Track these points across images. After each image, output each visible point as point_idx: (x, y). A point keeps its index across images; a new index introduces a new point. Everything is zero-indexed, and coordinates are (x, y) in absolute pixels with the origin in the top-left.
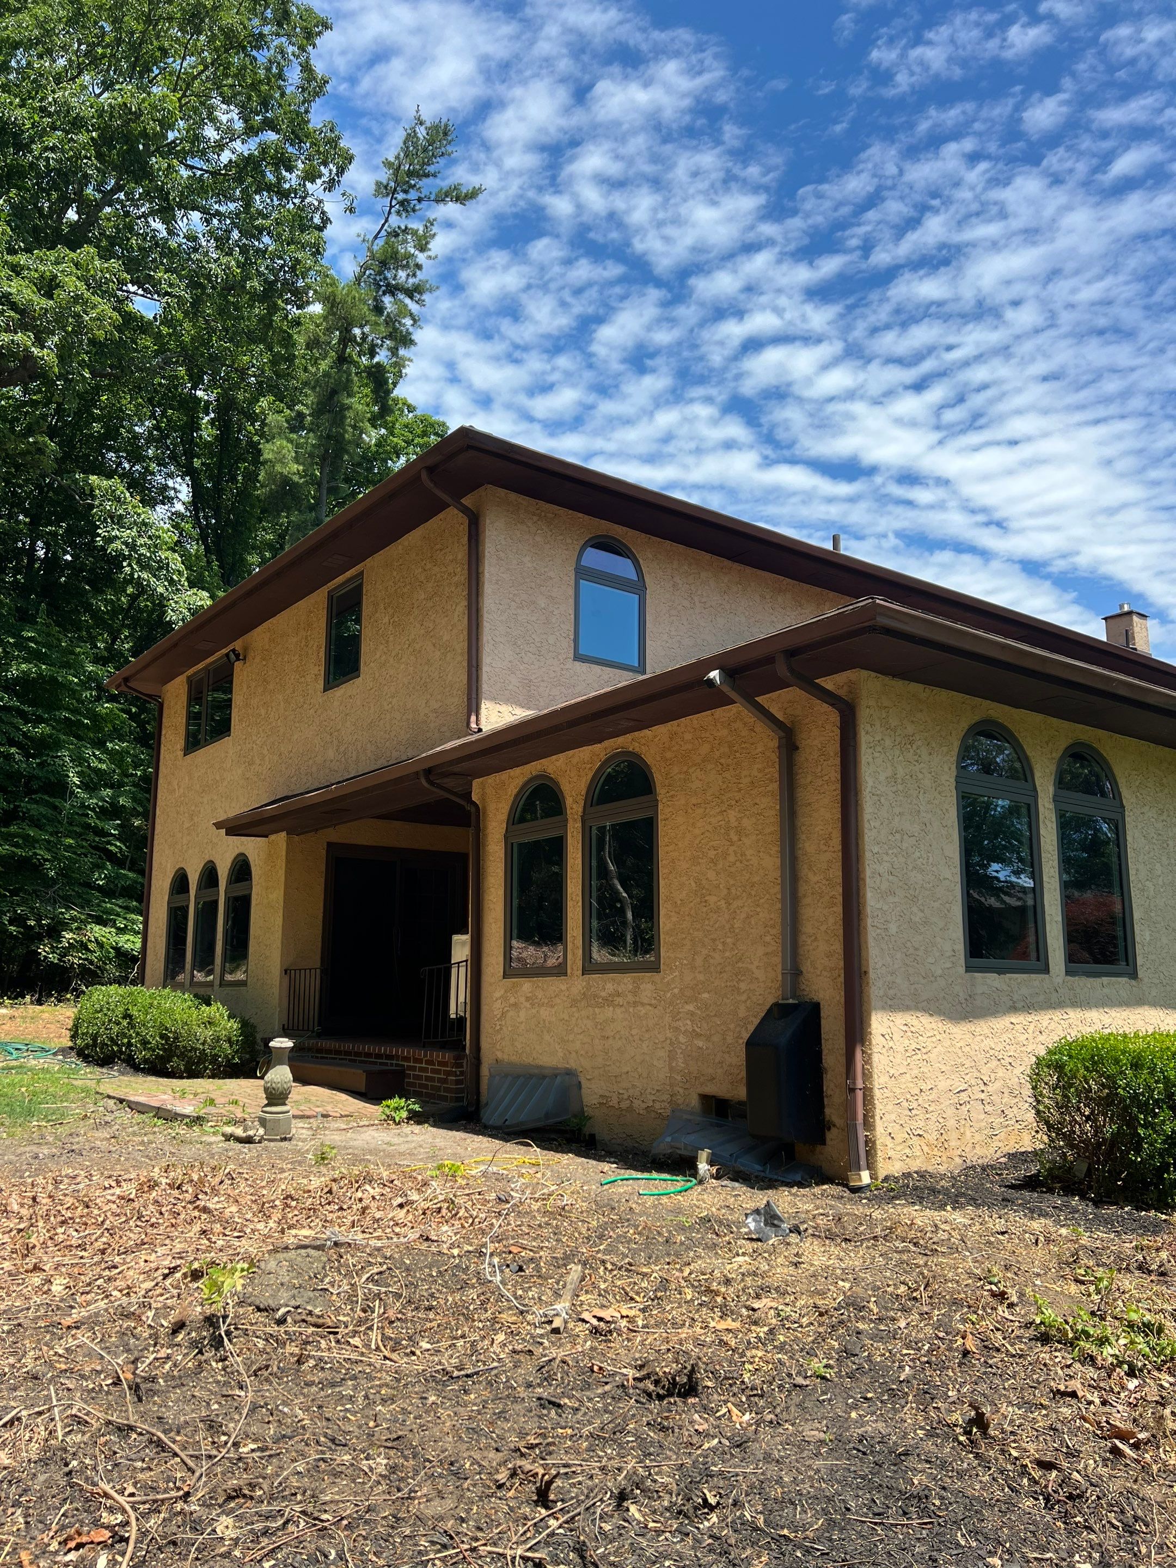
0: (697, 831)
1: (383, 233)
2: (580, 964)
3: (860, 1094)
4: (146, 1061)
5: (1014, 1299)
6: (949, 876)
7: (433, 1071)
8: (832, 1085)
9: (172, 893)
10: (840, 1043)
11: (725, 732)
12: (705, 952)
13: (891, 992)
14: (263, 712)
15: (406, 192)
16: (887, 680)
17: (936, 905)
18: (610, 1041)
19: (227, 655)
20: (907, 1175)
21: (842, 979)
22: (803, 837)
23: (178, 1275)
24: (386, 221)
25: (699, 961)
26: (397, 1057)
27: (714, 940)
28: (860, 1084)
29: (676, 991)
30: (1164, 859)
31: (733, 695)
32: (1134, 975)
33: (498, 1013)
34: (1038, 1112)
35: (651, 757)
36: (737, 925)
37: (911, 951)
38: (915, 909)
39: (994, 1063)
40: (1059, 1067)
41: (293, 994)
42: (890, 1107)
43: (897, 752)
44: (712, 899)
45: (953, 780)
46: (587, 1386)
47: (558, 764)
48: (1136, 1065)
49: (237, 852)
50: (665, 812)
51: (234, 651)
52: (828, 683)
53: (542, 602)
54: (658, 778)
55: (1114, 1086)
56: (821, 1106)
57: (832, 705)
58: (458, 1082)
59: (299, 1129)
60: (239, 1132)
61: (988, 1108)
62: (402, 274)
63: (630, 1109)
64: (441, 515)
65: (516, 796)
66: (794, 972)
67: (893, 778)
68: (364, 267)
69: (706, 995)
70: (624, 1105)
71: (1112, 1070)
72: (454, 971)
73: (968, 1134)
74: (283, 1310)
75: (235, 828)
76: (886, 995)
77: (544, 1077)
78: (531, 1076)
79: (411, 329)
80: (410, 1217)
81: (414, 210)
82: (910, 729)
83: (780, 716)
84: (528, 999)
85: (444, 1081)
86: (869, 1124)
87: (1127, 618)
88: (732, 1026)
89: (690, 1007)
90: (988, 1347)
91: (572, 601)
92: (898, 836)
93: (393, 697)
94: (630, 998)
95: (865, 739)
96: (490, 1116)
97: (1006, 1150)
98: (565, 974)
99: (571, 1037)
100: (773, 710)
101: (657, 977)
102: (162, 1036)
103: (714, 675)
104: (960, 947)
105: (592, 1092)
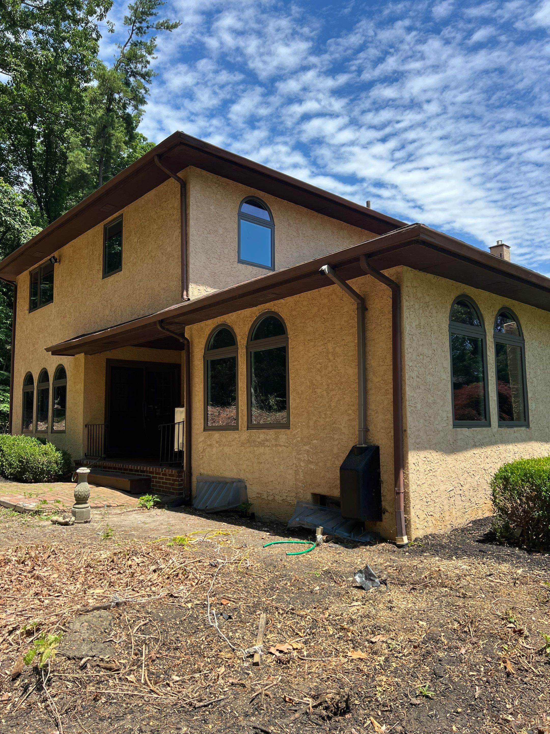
0: (310, 354)
1: (129, 44)
2: (246, 424)
3: (402, 495)
4: (11, 474)
5: (526, 633)
6: (445, 377)
7: (166, 479)
8: (386, 490)
9: (25, 385)
10: (391, 467)
11: (326, 301)
12: (315, 418)
13: (418, 440)
14: (70, 290)
15: (140, 23)
16: (416, 272)
17: (440, 393)
18: (263, 465)
19: (50, 259)
20: (426, 537)
21: (392, 433)
22: (370, 357)
23: (18, 632)
24: (131, 37)
25: (311, 423)
26: (147, 472)
27: (320, 412)
28: (402, 490)
29: (299, 439)
30: (541, 366)
31: (334, 279)
32: (528, 426)
33: (201, 449)
35: (284, 314)
36: (333, 404)
37: (428, 418)
38: (429, 396)
39: (466, 475)
40: (506, 479)
41: (90, 437)
42: (417, 501)
43: (421, 311)
44: (319, 391)
45: (447, 327)
46: (283, 715)
47: (232, 318)
49: (58, 363)
50: (292, 344)
51: (54, 257)
52: (386, 272)
53: (221, 231)
54: (289, 326)
55: (540, 491)
56: (380, 501)
57: (388, 285)
58: (180, 485)
59: (95, 515)
60: (61, 519)
61: (463, 498)
62: (139, 66)
63: (274, 500)
64: (165, 183)
65: (210, 335)
66: (365, 430)
67: (419, 326)
68: (119, 61)
69: (315, 441)
70: (270, 498)
72: (177, 426)
73: (454, 513)
74: (84, 660)
75: (54, 351)
76: (415, 442)
77: (227, 483)
78: (219, 483)
79: (145, 95)
80: (161, 579)
81: (145, 33)
82: (427, 299)
83: (357, 291)
84: (217, 442)
85: (173, 484)
86: (407, 512)
87: (501, 247)
88: (330, 458)
89: (307, 448)
90: (520, 669)
91: (236, 231)
92: (421, 357)
93: (140, 281)
94: (274, 442)
95: (405, 304)
96: (198, 504)
97: (471, 519)
98: (238, 429)
99: (241, 462)
100: (354, 288)
101: (288, 431)
102: (20, 461)
103: (325, 267)
104: (450, 415)
105: (253, 491)
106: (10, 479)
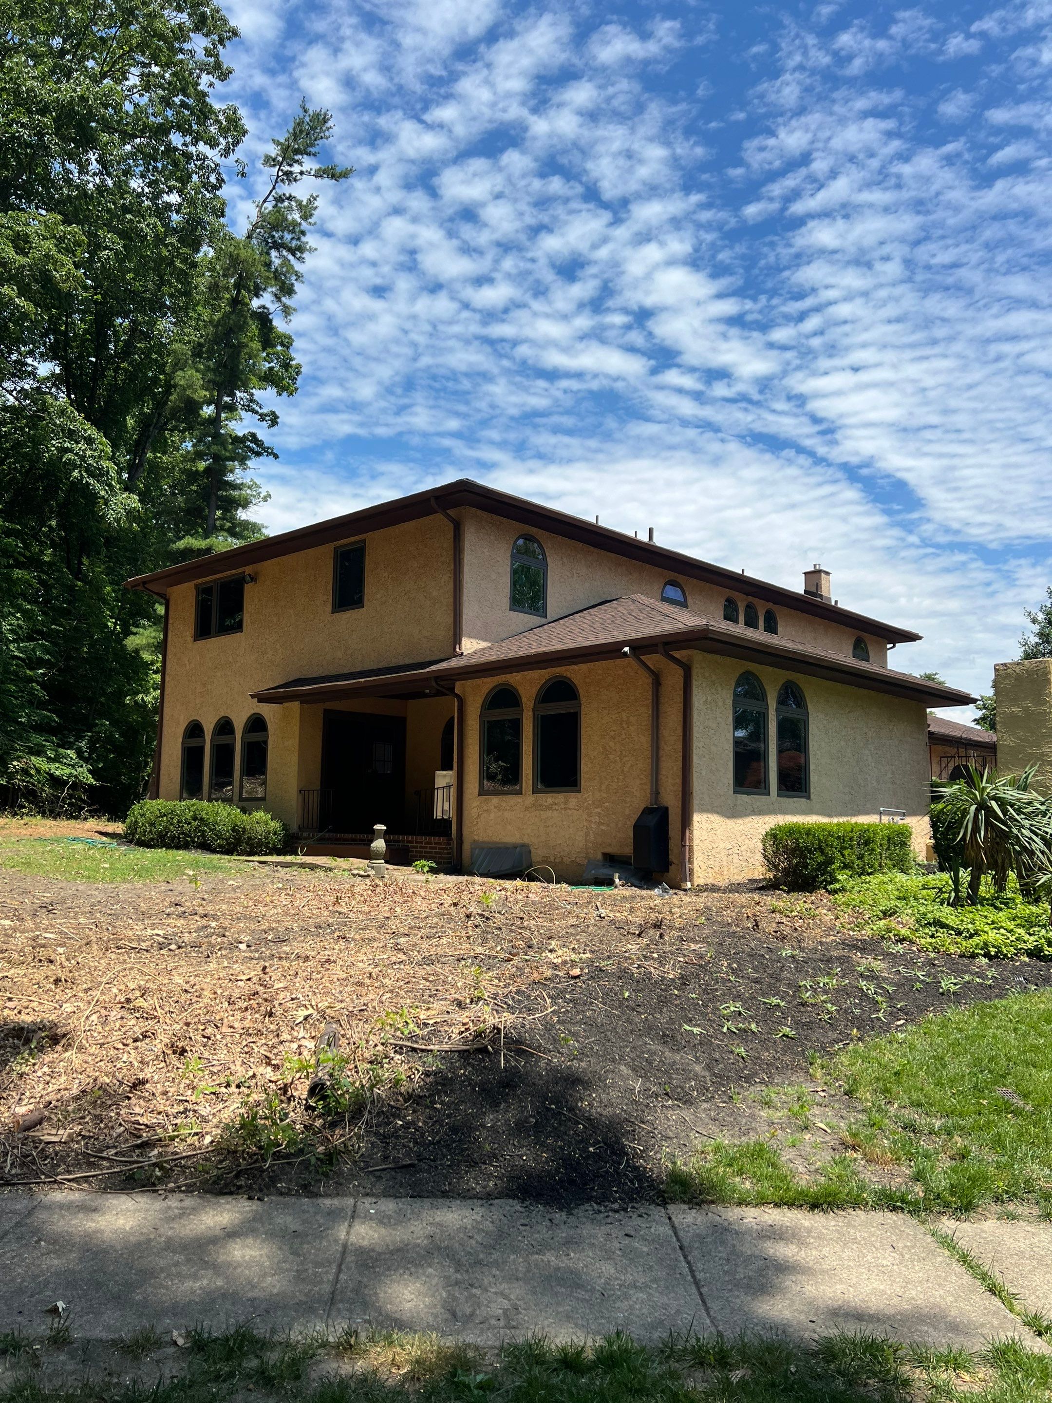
0: (604, 722)
1: (271, 198)
2: (531, 789)
3: (687, 848)
4: (220, 846)
5: (762, 905)
6: (728, 748)
7: (430, 848)
8: (673, 845)
9: (186, 737)
10: (679, 825)
12: (607, 783)
13: (702, 802)
14: (275, 619)
15: (290, 165)
16: (705, 653)
17: (722, 762)
18: (550, 828)
19: (239, 575)
20: (707, 884)
21: (680, 796)
22: (662, 728)
24: (274, 188)
25: (604, 787)
26: (403, 841)
27: (612, 777)
28: (687, 844)
29: (590, 802)
31: (633, 658)
32: (809, 798)
33: (475, 815)
34: (765, 856)
35: (577, 680)
36: (626, 769)
37: (711, 783)
38: (713, 764)
39: (744, 837)
40: (774, 836)
41: (305, 804)
42: (700, 854)
43: (708, 689)
44: (611, 757)
45: (731, 701)
47: (515, 677)
48: (809, 834)
49: (252, 712)
50: (584, 710)
51: (245, 573)
52: (677, 654)
53: (494, 576)
54: (581, 692)
55: (797, 843)
56: (668, 855)
57: (680, 666)
58: (450, 853)
61: (741, 858)
62: (288, 236)
63: (562, 862)
65: (488, 693)
66: (656, 793)
67: (706, 702)
68: (255, 226)
69: (607, 804)
70: (557, 861)
71: (797, 836)
72: (439, 792)
73: (732, 870)
75: (262, 698)
76: (700, 805)
77: (508, 848)
78: (500, 848)
79: (294, 282)
81: (296, 181)
82: (714, 677)
83: (652, 667)
84: (495, 807)
85: (440, 853)
86: (691, 862)
87: (818, 575)
88: (623, 818)
89: (599, 810)
90: (754, 915)
92: (707, 729)
93: (394, 625)
94: (563, 806)
95: (695, 683)
96: (478, 869)
97: (747, 878)
98: (521, 794)
99: (525, 827)
100: (649, 664)
101: (579, 795)
102: (233, 831)
103: (626, 649)
104: (731, 782)
105: (537, 854)
106: (218, 852)
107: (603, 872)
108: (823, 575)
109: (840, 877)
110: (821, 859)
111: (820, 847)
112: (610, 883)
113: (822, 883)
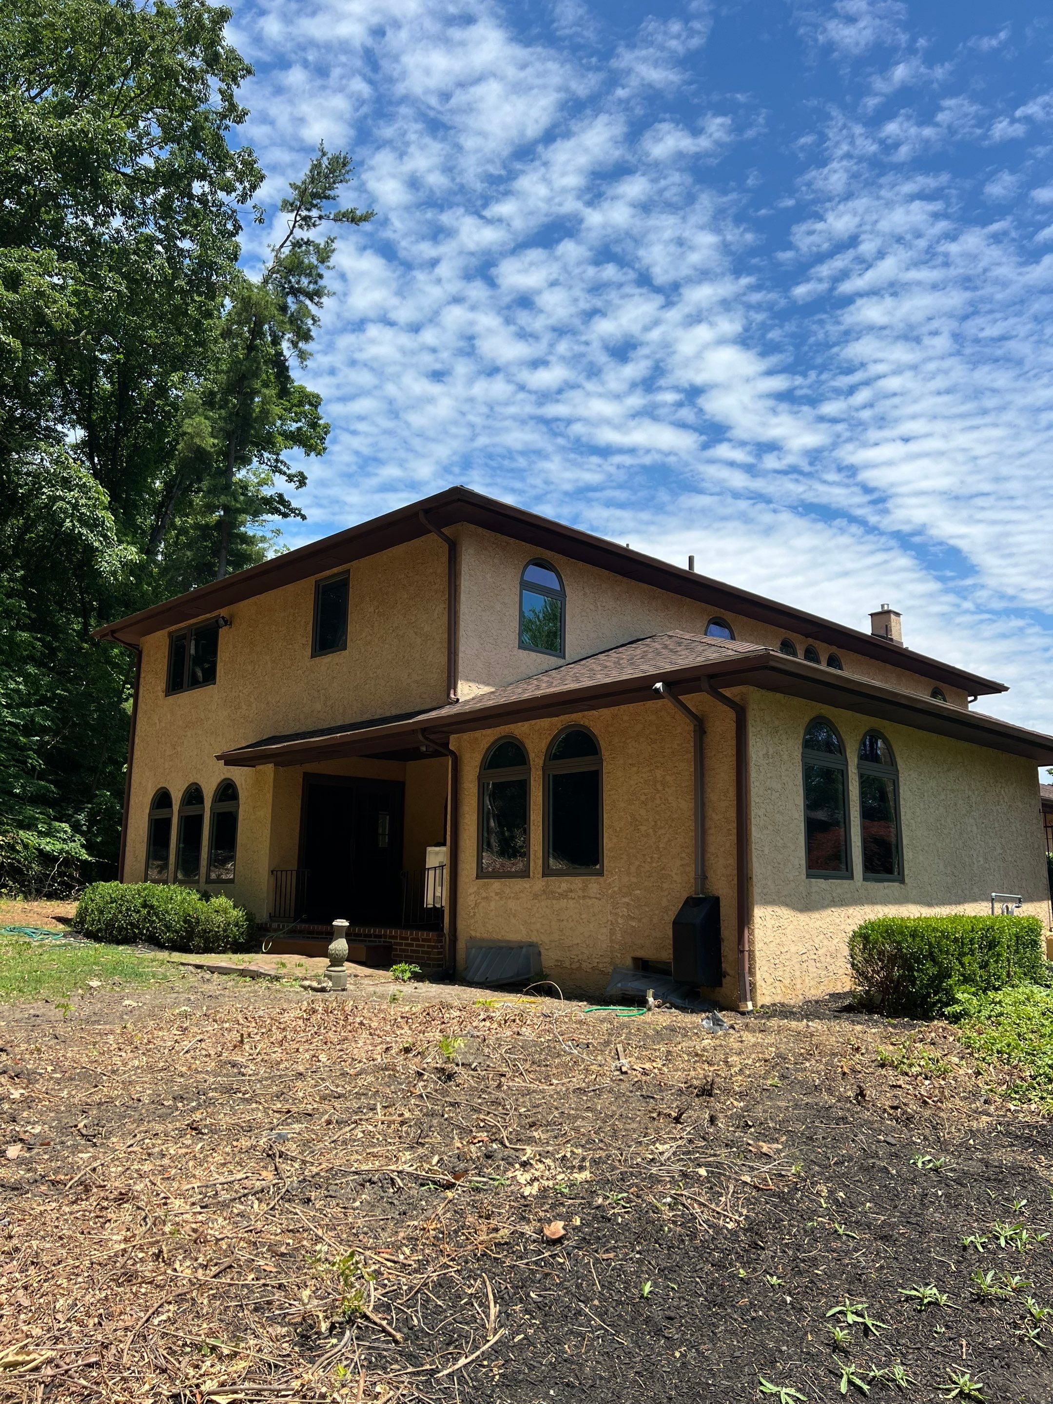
0: (632, 783)
1: (288, 243)
2: (540, 870)
3: (746, 954)
5: (864, 1051)
6: (797, 816)
7: (417, 946)
8: (727, 949)
9: (152, 808)
10: (735, 923)
11: (653, 718)
12: (637, 863)
13: (765, 891)
14: (250, 668)
15: (309, 210)
16: (764, 692)
17: (791, 835)
18: (565, 923)
19: (213, 619)
20: (774, 1005)
21: (735, 881)
22: (709, 790)
24: (291, 233)
25: (633, 869)
26: (385, 936)
27: (644, 855)
28: (747, 948)
29: (616, 889)
30: (922, 806)
31: (667, 697)
32: (902, 881)
33: (472, 904)
34: (853, 965)
35: (597, 729)
36: (661, 846)
37: (776, 864)
38: (778, 838)
39: (822, 936)
40: (866, 938)
41: (278, 888)
42: (764, 962)
43: (769, 738)
44: (643, 828)
45: (800, 755)
46: (662, 1091)
47: (523, 728)
48: (914, 934)
49: (223, 777)
50: (607, 768)
51: (220, 616)
52: (727, 692)
53: (498, 607)
54: (603, 744)
55: (899, 948)
56: (720, 962)
57: (731, 707)
58: (439, 953)
60: (315, 984)
61: (818, 965)
62: (305, 280)
63: (580, 968)
64: (423, 538)
65: (488, 749)
66: (703, 877)
67: (766, 755)
68: (272, 272)
69: (638, 892)
70: (574, 966)
71: (898, 938)
72: (429, 873)
73: (807, 981)
74: (474, 1064)
75: (230, 760)
77: (511, 948)
78: (501, 948)
81: (315, 226)
82: (777, 723)
83: (692, 709)
84: (497, 894)
85: (428, 953)
86: (752, 973)
87: (887, 615)
89: (627, 900)
90: (853, 1071)
91: (517, 605)
92: (769, 792)
93: (377, 668)
94: (580, 893)
95: (751, 731)
96: (473, 975)
97: (828, 991)
98: (529, 877)
99: (533, 920)
100: (689, 705)
101: (601, 879)
102: (185, 921)
103: (659, 685)
104: (803, 862)
105: (549, 958)
106: (167, 948)
107: (632, 986)
108: (893, 616)
109: (959, 996)
110: (933, 971)
111: (931, 953)
112: (641, 1002)
113: (935, 1004)
